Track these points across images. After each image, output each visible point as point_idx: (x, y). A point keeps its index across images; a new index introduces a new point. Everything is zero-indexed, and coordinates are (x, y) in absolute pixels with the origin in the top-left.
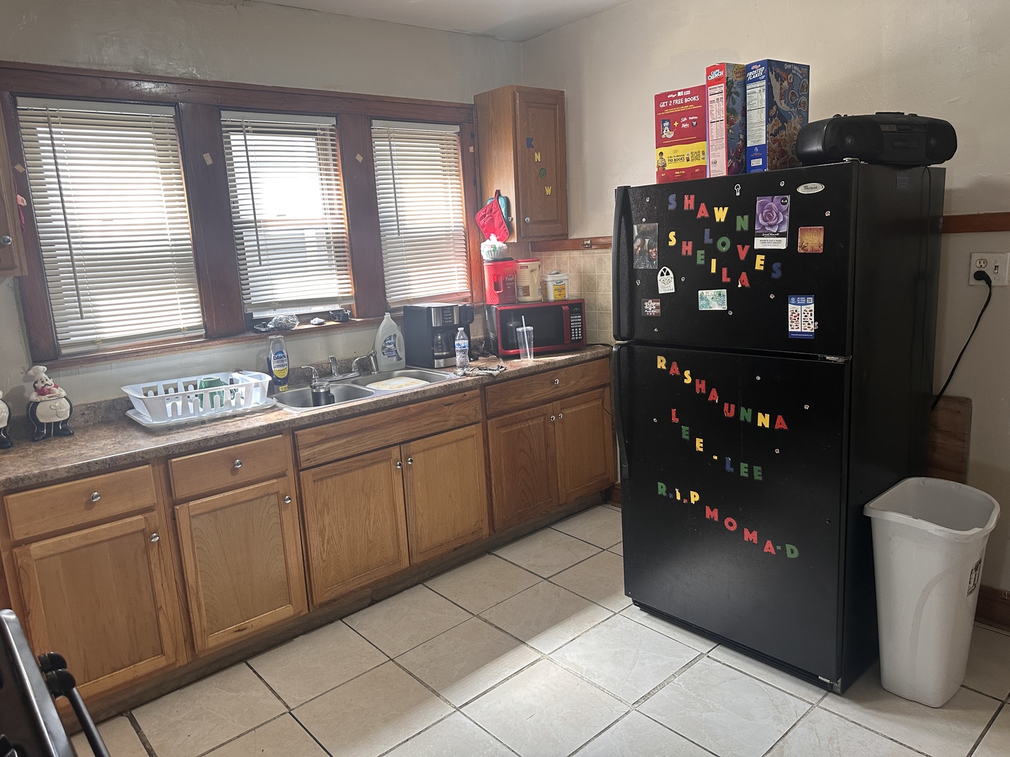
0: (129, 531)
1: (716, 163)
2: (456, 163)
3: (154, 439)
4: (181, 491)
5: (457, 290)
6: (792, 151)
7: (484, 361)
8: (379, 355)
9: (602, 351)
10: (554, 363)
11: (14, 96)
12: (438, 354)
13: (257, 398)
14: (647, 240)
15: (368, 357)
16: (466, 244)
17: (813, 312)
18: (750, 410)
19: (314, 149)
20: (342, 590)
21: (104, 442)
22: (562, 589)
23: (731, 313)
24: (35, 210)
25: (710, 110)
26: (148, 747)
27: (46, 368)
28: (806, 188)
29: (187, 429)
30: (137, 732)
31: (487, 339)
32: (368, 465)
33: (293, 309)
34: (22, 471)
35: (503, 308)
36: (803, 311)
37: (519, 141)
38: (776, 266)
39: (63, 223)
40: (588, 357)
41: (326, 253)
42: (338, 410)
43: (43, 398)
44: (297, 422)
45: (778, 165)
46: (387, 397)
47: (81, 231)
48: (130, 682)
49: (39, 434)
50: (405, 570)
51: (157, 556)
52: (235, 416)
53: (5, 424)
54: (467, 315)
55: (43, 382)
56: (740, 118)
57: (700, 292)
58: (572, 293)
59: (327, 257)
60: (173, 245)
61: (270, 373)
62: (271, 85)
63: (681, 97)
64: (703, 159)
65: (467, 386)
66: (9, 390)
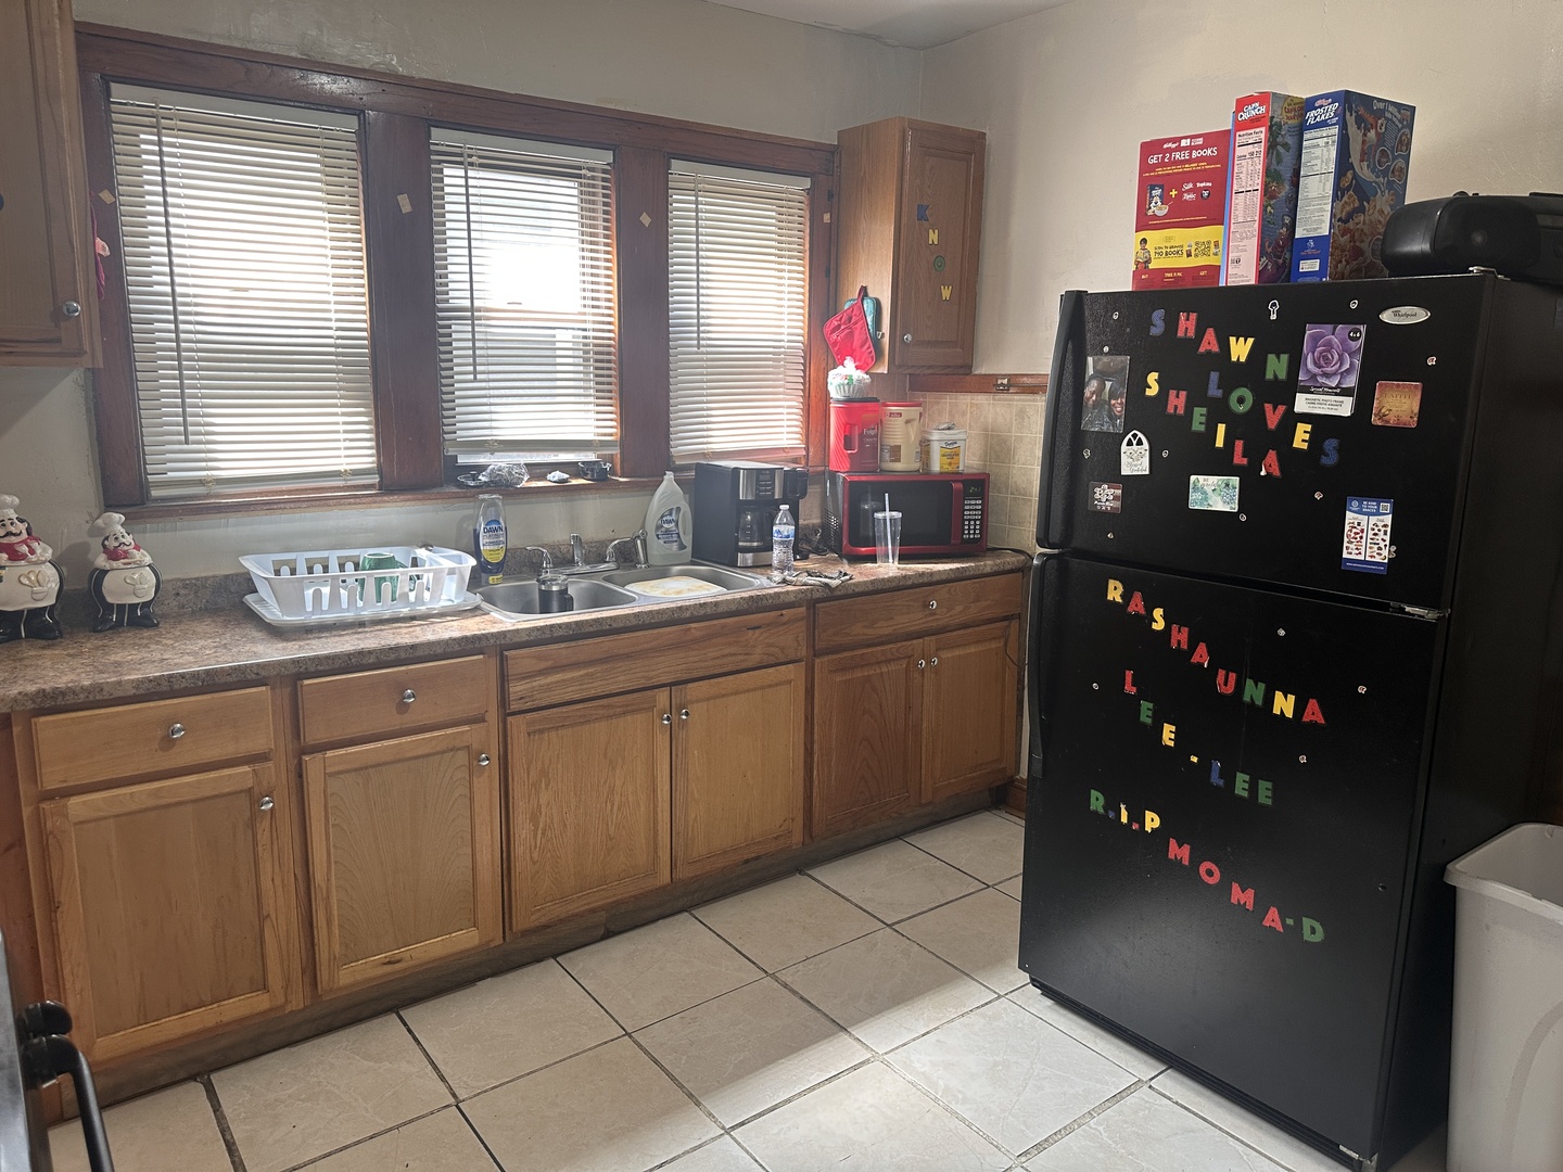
0: (227, 790)
1: (1238, 261)
2: (799, 238)
3: (280, 645)
4: (314, 733)
5: (784, 443)
6: (1373, 250)
7: (817, 561)
8: (652, 537)
9: (1011, 560)
10: (932, 574)
11: (107, 80)
12: (744, 544)
13: (451, 593)
14: (1108, 384)
15: (633, 541)
16: (804, 371)
17: (1389, 529)
18: (1262, 686)
19: (575, 200)
20: (558, 911)
21: (202, 643)
22: (915, 945)
23: (1243, 518)
24: (126, 265)
25: (1236, 171)
26: (228, 1137)
27: (123, 518)
28: (1396, 314)
29: (335, 633)
30: (214, 1112)
31: (825, 526)
32: (618, 715)
33: (521, 454)
34: (65, 679)
35: (856, 479)
36: (1371, 526)
37: (905, 209)
38: (1331, 444)
39: (168, 289)
40: (988, 570)
41: (581, 368)
42: (577, 623)
43: (115, 564)
44: (508, 636)
45: (1347, 272)
46: (656, 608)
47: (196, 305)
48: (209, 1030)
49: (105, 620)
50: (663, 888)
51: (267, 833)
52: (413, 618)
53: (53, 602)
54: (796, 485)
55: (116, 538)
56: (1287, 187)
57: (1193, 478)
58: (970, 462)
59: (581, 376)
60: (338, 338)
61: (477, 553)
62: (513, 92)
63: (1185, 148)
64: (1216, 254)
65: (786, 600)
66: (64, 548)
